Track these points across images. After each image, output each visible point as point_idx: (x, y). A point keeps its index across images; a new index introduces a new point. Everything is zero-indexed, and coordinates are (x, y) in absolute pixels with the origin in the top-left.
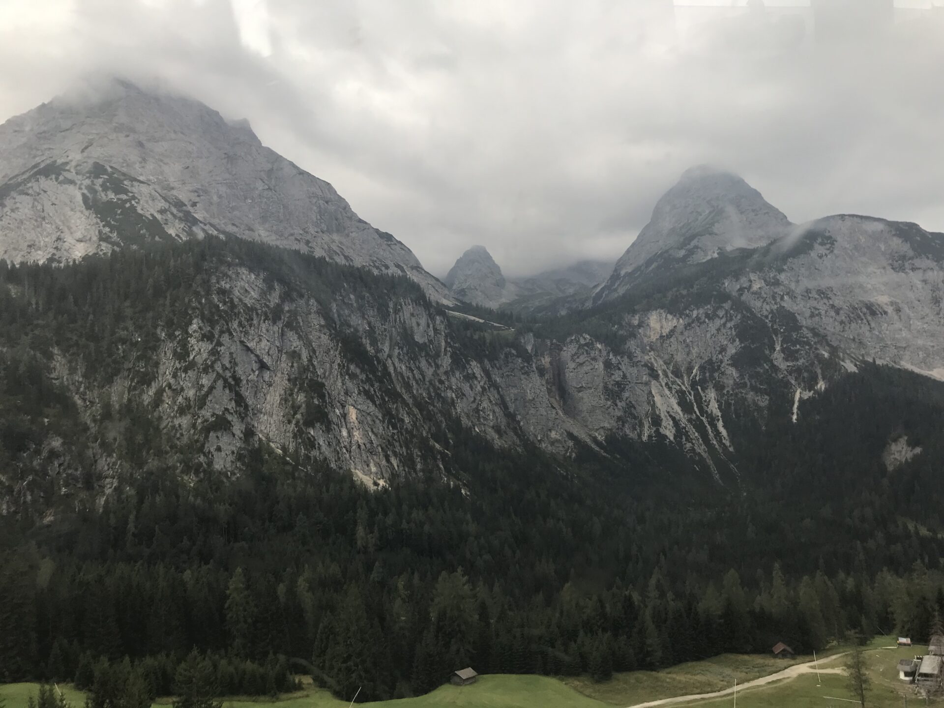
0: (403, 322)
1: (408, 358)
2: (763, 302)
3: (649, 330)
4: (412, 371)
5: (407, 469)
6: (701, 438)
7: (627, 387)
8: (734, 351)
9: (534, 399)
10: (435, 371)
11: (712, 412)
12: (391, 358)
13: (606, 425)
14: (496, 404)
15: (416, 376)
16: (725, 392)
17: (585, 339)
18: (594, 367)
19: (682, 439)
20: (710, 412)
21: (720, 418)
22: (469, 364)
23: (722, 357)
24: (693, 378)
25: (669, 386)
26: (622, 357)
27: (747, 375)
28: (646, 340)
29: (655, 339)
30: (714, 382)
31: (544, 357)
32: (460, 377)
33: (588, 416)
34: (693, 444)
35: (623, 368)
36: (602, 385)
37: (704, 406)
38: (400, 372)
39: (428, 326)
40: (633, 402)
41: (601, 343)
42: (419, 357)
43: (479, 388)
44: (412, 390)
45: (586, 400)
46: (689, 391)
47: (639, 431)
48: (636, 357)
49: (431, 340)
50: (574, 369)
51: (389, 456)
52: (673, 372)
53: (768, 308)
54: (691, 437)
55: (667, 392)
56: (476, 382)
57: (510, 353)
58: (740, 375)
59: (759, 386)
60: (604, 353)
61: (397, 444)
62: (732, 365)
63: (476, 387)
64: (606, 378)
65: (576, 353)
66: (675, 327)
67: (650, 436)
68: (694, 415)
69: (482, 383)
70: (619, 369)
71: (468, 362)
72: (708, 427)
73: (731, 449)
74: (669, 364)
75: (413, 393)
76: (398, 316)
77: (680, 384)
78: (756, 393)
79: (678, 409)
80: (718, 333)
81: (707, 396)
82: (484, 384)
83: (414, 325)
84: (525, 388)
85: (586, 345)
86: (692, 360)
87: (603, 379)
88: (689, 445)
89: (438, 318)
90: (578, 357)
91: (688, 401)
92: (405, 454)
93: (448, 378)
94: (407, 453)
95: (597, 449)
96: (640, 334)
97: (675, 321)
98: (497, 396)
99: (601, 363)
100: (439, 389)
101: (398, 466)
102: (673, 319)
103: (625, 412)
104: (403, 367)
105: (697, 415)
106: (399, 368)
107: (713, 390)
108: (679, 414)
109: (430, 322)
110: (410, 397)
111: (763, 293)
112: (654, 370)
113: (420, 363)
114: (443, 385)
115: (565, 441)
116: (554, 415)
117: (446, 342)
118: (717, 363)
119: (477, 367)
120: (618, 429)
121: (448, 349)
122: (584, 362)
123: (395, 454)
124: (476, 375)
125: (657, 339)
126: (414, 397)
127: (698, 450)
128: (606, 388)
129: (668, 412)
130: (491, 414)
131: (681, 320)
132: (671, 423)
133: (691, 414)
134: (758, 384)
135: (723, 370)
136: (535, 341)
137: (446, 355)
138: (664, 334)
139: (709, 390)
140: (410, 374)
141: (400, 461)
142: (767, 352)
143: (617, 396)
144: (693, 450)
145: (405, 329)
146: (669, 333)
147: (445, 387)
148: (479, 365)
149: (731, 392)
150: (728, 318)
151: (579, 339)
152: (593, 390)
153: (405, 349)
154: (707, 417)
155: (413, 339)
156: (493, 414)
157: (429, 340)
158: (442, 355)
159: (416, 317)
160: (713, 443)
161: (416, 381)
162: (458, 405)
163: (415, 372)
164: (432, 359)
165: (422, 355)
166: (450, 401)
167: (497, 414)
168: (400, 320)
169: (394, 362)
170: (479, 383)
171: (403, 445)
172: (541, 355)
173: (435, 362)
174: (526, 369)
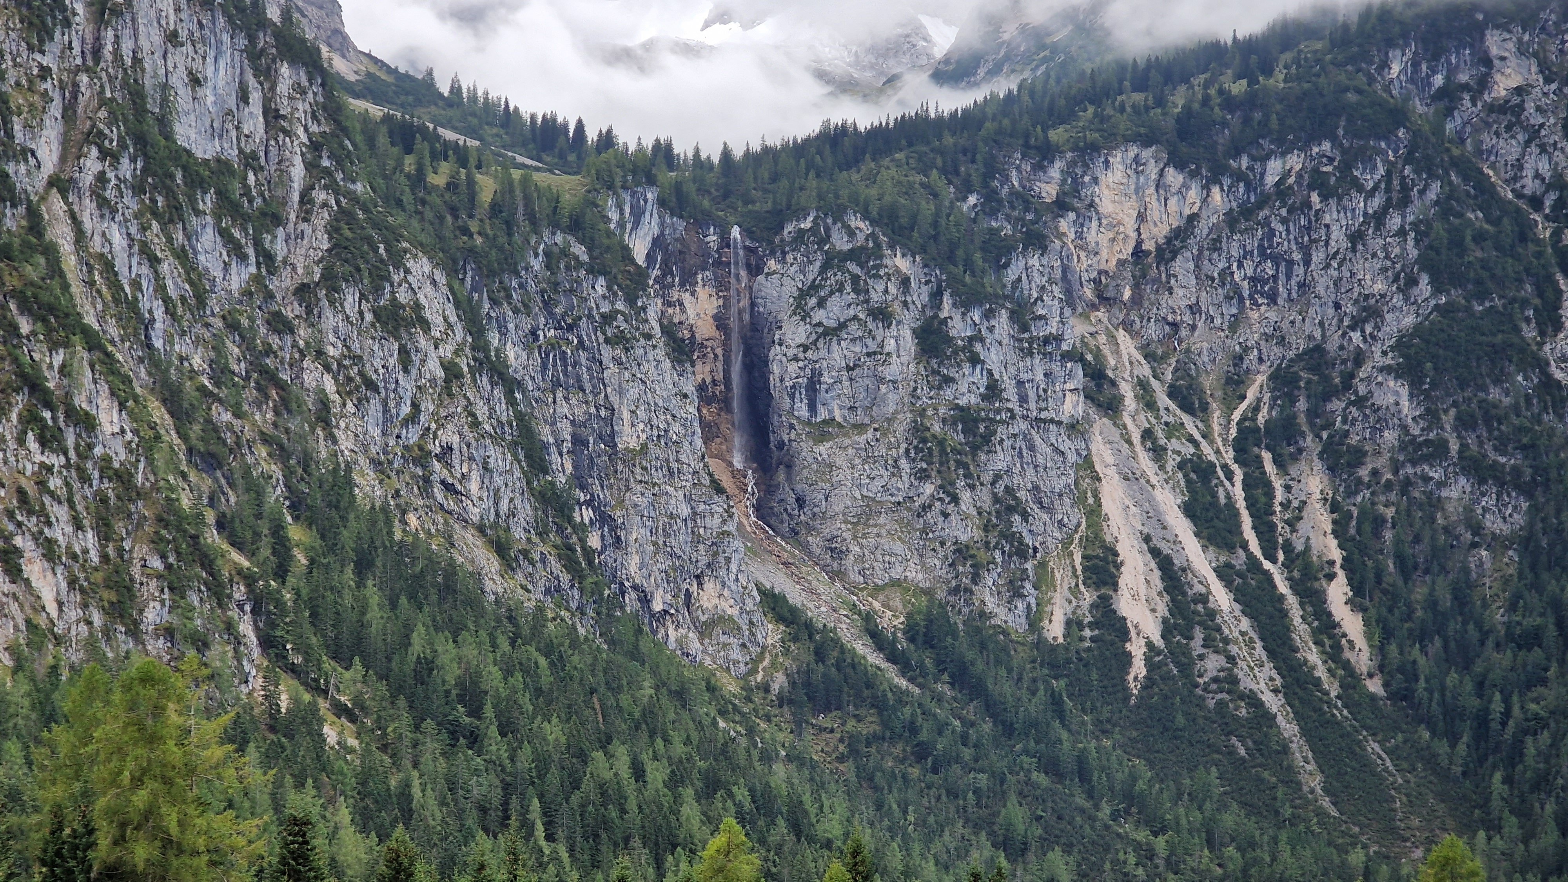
0: (128, 60)
1: (140, 207)
2: (1528, 143)
3: (1094, 224)
4: (154, 261)
5: (97, 619)
6: (1262, 639)
7: (1002, 432)
8: (1409, 320)
9: (644, 447)
10: (257, 279)
11: (1308, 548)
12: (64, 193)
13: (915, 574)
14: (496, 439)
15: (169, 283)
16: (1364, 473)
17: (851, 233)
18: (881, 346)
19: (1191, 638)
20: (1299, 547)
21: (1338, 569)
22: (399, 265)
23: (1365, 340)
24: (1244, 419)
25: (1154, 441)
26: (988, 315)
27: (1453, 412)
28: (1081, 262)
29: (1114, 263)
30: (1325, 435)
31: (693, 294)
32: (361, 313)
33: (848, 535)
34: (1231, 659)
35: (993, 358)
36: (906, 418)
37: (1280, 525)
38: (102, 256)
39: (244, 97)
40: (1022, 494)
41: (910, 251)
42: (187, 210)
43: (434, 368)
44: (147, 336)
45: (844, 475)
46: (1225, 467)
47: (1033, 602)
48: (1041, 317)
49: (254, 156)
50: (806, 348)
51: (19, 554)
52: (1173, 393)
53: (1544, 167)
54: (1226, 631)
55: (1145, 462)
56: (422, 342)
57: (565, 252)
58: (1428, 410)
59: (1492, 455)
60: (920, 295)
61: (60, 512)
62: (1397, 372)
63: (423, 361)
64: (924, 391)
65: (814, 288)
66: (1193, 218)
67: (1072, 624)
68: (1241, 552)
69: (447, 350)
70: (975, 360)
71: (397, 259)
72: (1292, 601)
73: (1375, 686)
74: (1164, 357)
76: (110, 33)
77: (1197, 436)
78: (1482, 481)
79: (1182, 527)
80: (1354, 250)
81: (1295, 487)
82: (456, 353)
83: (178, 79)
84: (614, 399)
85: (853, 255)
86: (1246, 349)
87: (914, 394)
88: (1213, 664)
89: (285, 70)
90: (821, 304)
91: (1223, 500)
92: (94, 557)
93: (310, 312)
94: (105, 558)
95: (874, 658)
96: (1061, 235)
97: (1194, 194)
98: (503, 411)
99: (907, 334)
100: (269, 351)
101: (59, 602)
102: (1186, 186)
103: (986, 529)
104: (118, 239)
105: (1250, 556)
106: (97, 238)
107: (1318, 465)
108: (1186, 548)
109: (252, 82)
110: (141, 360)
111: (1530, 107)
112: (1105, 377)
114: (288, 340)
115: (751, 622)
116: (717, 521)
117: (311, 166)
118: (1344, 362)
119: (434, 283)
120: (955, 591)
121: (320, 196)
122: (842, 326)
123: (51, 554)
124: (427, 314)
125: (1121, 263)
127: (1246, 683)
128: (919, 430)
129: (1147, 539)
130: (475, 476)
131: (1216, 191)
132: (1155, 577)
133: (1231, 548)
134: (1489, 447)
135: (1362, 390)
136: (662, 225)
137: (306, 220)
138: (1150, 245)
139: (1303, 465)
140: (145, 270)
141: (72, 582)
142: (1530, 332)
143: (959, 464)
144: (1228, 681)
145: (137, 94)
146: (1169, 240)
147: (295, 345)
148: (441, 278)
149: (1389, 476)
150: (1395, 195)
151: (827, 230)
152: (870, 435)
154: (1288, 566)
155: (169, 136)
156: (482, 478)
157: (241, 151)
158: (293, 217)
159: (191, 49)
160: (1306, 661)
161: (167, 300)
162: (343, 425)
163: (166, 266)
164: (245, 230)
165: (201, 206)
166: (310, 402)
167: (499, 481)
168: (117, 52)
169: (76, 208)
170: (436, 348)
171: (86, 522)
172: (682, 284)
173: (258, 244)
174: (623, 326)
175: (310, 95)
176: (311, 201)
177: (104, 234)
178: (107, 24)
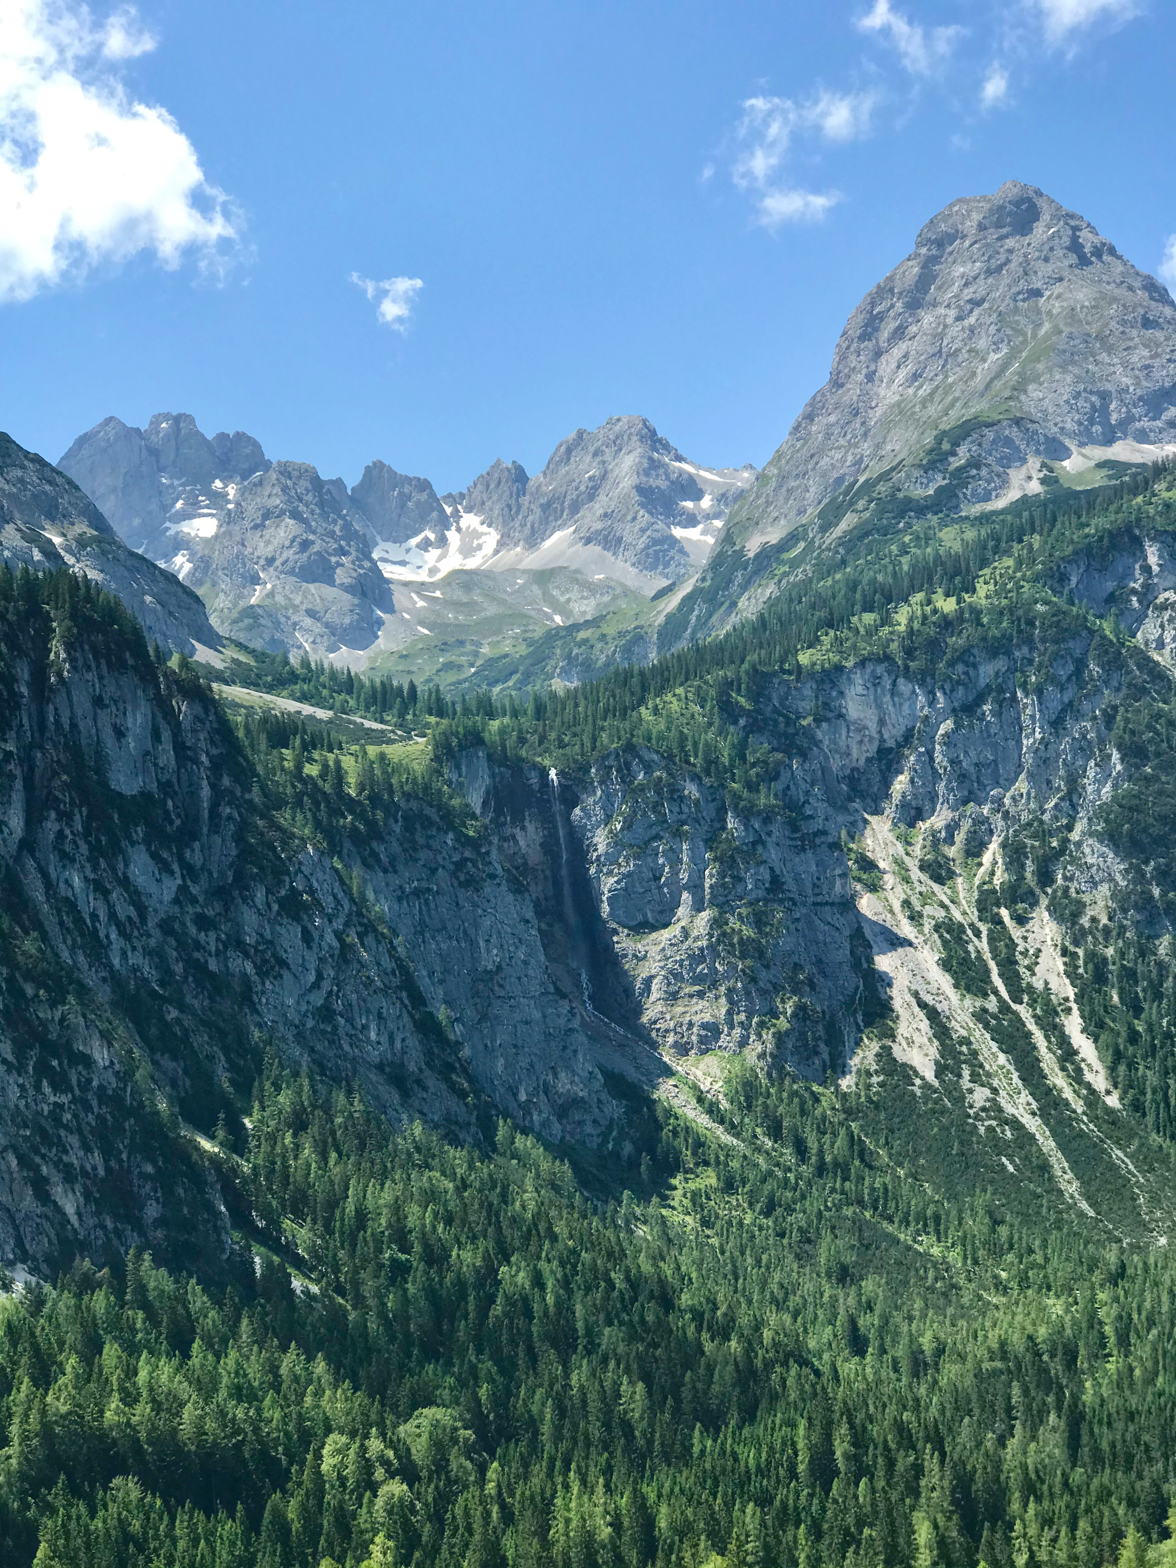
0: (67, 727)
1: (91, 851)
4: (105, 893)
5: (109, 1224)
6: (1017, 1070)
8: (1107, 791)
9: (500, 968)
10: (183, 888)
11: (1046, 988)
12: (32, 853)
13: (727, 1044)
14: (385, 991)
15: (118, 908)
16: (1085, 921)
17: (647, 766)
18: (680, 857)
19: (960, 1076)
20: (1039, 988)
21: (1072, 1004)
24: (984, 882)
25: (912, 908)
26: (766, 822)
27: (1151, 863)
28: (836, 764)
29: (862, 762)
30: (1051, 892)
31: (523, 828)
32: (268, 905)
34: (995, 1091)
35: (773, 857)
36: (706, 915)
37: (1022, 970)
38: (67, 899)
39: (156, 736)
40: (808, 967)
41: (696, 776)
42: (124, 844)
43: (331, 940)
44: (108, 957)
46: (972, 925)
48: (811, 817)
49: (169, 783)
50: (619, 865)
51: (46, 1180)
52: (924, 867)
54: (987, 1067)
55: (907, 928)
56: (319, 920)
58: (1131, 865)
60: (710, 811)
61: (73, 1140)
62: (1103, 836)
63: (321, 936)
64: (719, 892)
65: (621, 815)
66: (924, 719)
68: (992, 998)
69: (339, 923)
70: (759, 860)
72: (1039, 1037)
73: (1113, 1101)
74: (913, 837)
75: (111, 966)
76: (51, 708)
77: (947, 902)
79: (944, 981)
81: (1031, 936)
83: (107, 735)
84: (472, 932)
85: (651, 785)
87: (711, 894)
88: (981, 1095)
89: (185, 708)
90: (628, 827)
91: (973, 954)
92: (101, 1172)
93: (227, 910)
94: (108, 1169)
95: (703, 1120)
96: (818, 743)
97: (922, 699)
99: (701, 845)
100: (198, 946)
101: (79, 1214)
102: (915, 693)
104: (77, 881)
105: (1000, 999)
106: (62, 885)
107: (1048, 918)
108: (947, 998)
110: (104, 980)
112: (867, 859)
113: (126, 865)
114: (212, 936)
115: (599, 1101)
116: (562, 1021)
117: (215, 787)
120: (762, 1056)
121: (225, 810)
122: (647, 844)
123: (69, 1176)
124: (320, 895)
125: (869, 760)
126: (115, 979)
127: (1009, 1109)
129: (916, 995)
130: (373, 1026)
131: (940, 695)
132: (924, 1026)
133: (985, 995)
135: (1076, 852)
136: (493, 776)
137: (217, 832)
138: (891, 743)
139: (1035, 918)
140: (100, 903)
141: (86, 1195)
143: (756, 949)
144: (994, 1109)
145: (75, 751)
147: (219, 939)
149: (1105, 923)
151: (627, 765)
153: (77, 817)
154: (1032, 1004)
155: (104, 784)
156: (378, 1025)
157: (158, 780)
158: (205, 830)
159: (114, 709)
160: (1055, 1086)
161: (119, 925)
162: (264, 1000)
163: (114, 895)
164: (170, 850)
165: (135, 838)
166: (237, 986)
167: (391, 1026)
168: (57, 722)
169: (43, 863)
170: (330, 922)
171: (92, 1144)
172: (513, 822)
173: (181, 860)
174: (473, 870)
175: (208, 724)
176: (219, 816)
177: (67, 881)
178: (49, 700)
